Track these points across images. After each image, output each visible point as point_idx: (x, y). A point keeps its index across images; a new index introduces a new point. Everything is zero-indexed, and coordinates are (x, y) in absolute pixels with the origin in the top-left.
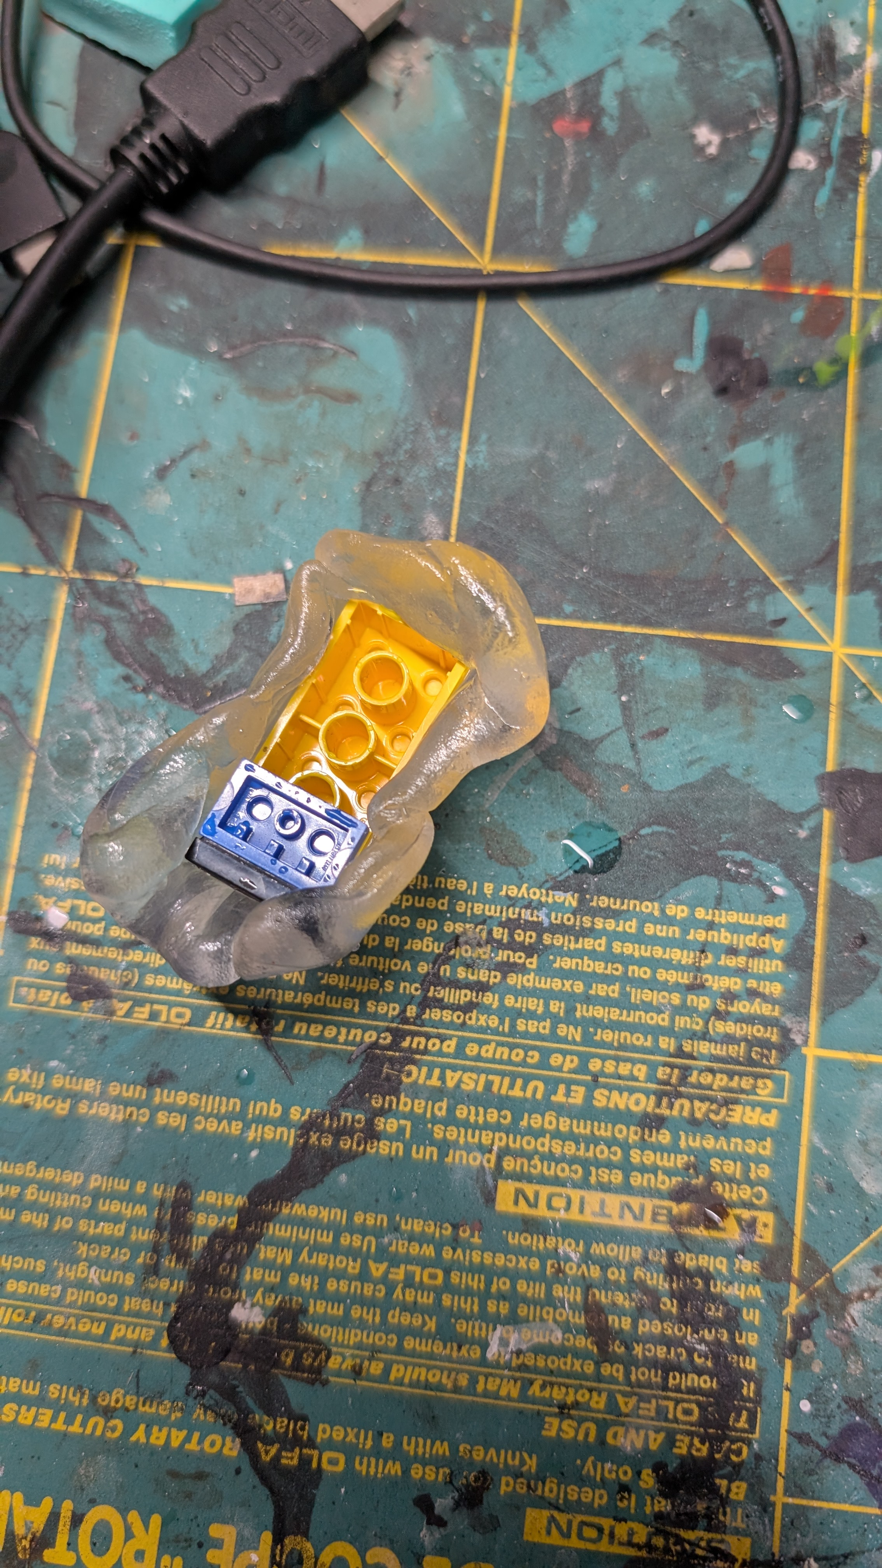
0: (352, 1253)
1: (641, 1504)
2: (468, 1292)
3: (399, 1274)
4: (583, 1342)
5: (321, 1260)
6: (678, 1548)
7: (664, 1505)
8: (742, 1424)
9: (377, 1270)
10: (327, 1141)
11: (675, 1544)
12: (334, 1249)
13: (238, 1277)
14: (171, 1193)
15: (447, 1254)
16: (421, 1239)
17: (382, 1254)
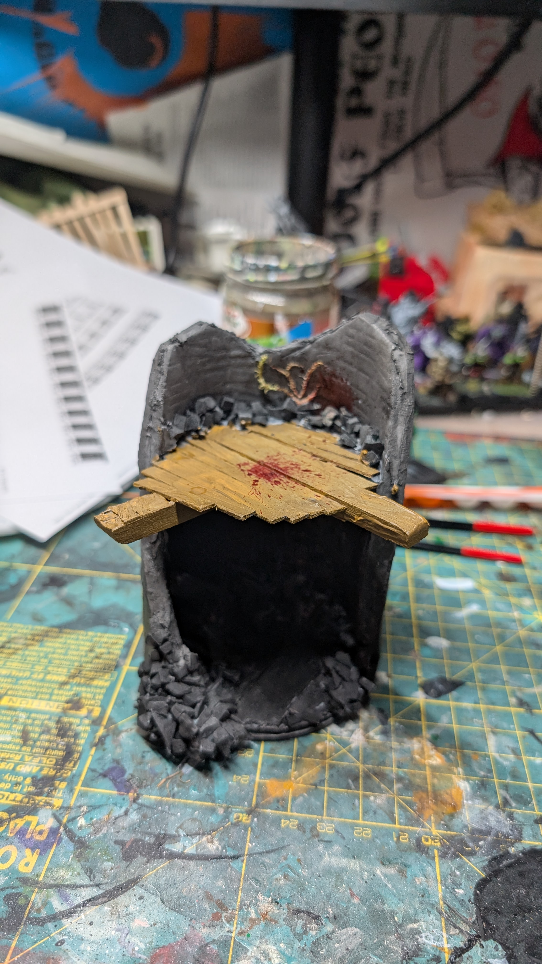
1: (22, 788)
4: (18, 741)
7: (32, 789)
8: (72, 765)
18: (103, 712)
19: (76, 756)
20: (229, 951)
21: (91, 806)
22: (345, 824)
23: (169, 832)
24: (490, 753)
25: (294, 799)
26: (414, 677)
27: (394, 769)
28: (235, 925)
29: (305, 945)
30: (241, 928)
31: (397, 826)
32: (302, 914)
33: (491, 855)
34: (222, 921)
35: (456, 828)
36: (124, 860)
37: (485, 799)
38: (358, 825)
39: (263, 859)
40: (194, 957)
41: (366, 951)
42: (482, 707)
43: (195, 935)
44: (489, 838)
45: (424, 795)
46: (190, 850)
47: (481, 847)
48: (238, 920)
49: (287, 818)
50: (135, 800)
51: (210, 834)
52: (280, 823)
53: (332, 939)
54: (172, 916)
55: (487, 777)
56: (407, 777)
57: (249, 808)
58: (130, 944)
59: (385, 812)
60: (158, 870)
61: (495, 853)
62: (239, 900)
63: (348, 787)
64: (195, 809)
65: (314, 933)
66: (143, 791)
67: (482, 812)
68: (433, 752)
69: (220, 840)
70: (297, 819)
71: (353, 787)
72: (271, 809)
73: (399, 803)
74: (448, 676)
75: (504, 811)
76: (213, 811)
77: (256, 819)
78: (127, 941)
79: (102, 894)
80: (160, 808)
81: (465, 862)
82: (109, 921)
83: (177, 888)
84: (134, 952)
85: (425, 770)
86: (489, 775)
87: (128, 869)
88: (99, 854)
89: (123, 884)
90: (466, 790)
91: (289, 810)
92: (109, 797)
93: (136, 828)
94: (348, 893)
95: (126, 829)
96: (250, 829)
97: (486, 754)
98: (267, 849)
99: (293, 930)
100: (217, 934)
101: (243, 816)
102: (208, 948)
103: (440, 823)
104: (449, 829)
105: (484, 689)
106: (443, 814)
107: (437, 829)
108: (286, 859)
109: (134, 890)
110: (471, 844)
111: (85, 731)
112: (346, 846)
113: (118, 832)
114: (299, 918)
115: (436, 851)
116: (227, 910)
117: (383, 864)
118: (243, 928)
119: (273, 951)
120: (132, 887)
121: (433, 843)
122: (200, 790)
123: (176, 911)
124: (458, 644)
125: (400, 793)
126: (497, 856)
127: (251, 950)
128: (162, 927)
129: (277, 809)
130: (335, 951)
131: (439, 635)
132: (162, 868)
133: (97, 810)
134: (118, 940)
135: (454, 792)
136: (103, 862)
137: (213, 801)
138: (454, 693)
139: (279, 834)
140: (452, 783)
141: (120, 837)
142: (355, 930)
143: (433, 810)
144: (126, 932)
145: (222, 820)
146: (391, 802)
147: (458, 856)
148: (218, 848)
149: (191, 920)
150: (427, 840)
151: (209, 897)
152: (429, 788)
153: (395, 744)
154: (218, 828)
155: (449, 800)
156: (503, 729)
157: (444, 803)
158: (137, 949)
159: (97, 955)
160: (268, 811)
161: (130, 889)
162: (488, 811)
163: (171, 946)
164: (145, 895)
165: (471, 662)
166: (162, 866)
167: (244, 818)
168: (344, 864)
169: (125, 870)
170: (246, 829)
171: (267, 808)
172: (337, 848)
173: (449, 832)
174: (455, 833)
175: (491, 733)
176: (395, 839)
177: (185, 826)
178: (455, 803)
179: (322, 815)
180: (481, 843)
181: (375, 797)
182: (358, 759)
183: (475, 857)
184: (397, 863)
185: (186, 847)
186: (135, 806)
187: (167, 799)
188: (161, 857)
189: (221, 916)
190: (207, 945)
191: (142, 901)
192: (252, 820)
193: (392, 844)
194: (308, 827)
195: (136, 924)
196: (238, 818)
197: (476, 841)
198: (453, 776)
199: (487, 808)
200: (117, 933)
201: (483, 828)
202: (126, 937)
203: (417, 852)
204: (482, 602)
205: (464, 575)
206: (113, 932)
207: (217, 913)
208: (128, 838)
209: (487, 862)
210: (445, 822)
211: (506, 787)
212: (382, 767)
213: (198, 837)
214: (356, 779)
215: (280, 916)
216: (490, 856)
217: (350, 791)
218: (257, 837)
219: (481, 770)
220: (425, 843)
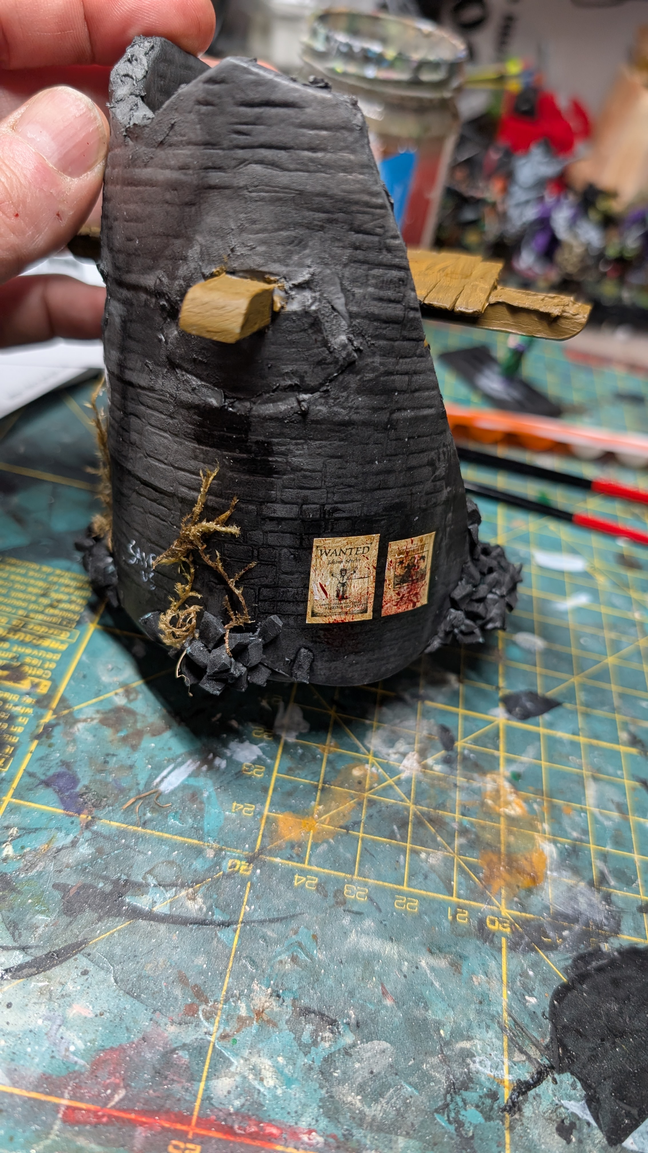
18: (54, 689)
19: (8, 750)
20: (204, 1062)
21: (24, 829)
22: (383, 889)
23: (133, 878)
24: (587, 807)
25: (315, 845)
26: (494, 687)
27: (457, 816)
28: (216, 1024)
29: (313, 1062)
30: (224, 1030)
31: (454, 899)
32: (313, 1015)
33: (577, 951)
34: (198, 1017)
35: (534, 909)
36: (65, 914)
37: (576, 871)
38: (400, 893)
39: (265, 930)
40: (154, 1068)
41: (398, 1077)
42: (582, 740)
43: (159, 1035)
44: (577, 927)
45: (495, 859)
46: (161, 908)
47: (564, 939)
48: (221, 1018)
49: (303, 872)
50: (88, 826)
51: (192, 887)
52: (293, 879)
53: (351, 1055)
54: (128, 1003)
55: (581, 841)
56: (474, 830)
57: (251, 854)
58: (63, 1041)
59: (440, 877)
60: (113, 934)
61: (583, 949)
62: (225, 988)
63: (392, 836)
64: (174, 846)
65: (327, 1045)
66: (101, 813)
67: (570, 888)
68: (512, 798)
69: (205, 897)
70: (316, 876)
71: (398, 836)
72: (282, 858)
73: (459, 866)
74: (540, 691)
75: (599, 890)
76: (199, 852)
77: (258, 871)
78: (58, 1036)
79: (27, 963)
80: (123, 841)
81: (542, 959)
82: (35, 1003)
83: (138, 963)
84: (67, 1054)
85: (499, 823)
86: (583, 837)
87: (70, 928)
88: (30, 901)
89: (60, 950)
90: (551, 857)
91: (306, 862)
92: (52, 817)
93: (86, 868)
94: (379, 991)
95: (71, 868)
96: (249, 884)
97: (581, 808)
98: (271, 917)
99: (298, 1039)
100: (190, 1036)
101: (241, 865)
102: (175, 1056)
103: (513, 900)
104: (524, 909)
105: (586, 715)
106: (518, 887)
107: (507, 908)
108: (296, 933)
109: (76, 960)
110: (551, 934)
111: (24, 715)
112: (381, 922)
113: (60, 871)
114: (308, 1022)
115: (504, 940)
116: (206, 1002)
117: (431, 952)
118: (228, 1029)
119: (267, 1067)
120: (74, 955)
121: (501, 928)
122: (182, 820)
123: (133, 997)
124: (558, 647)
125: (463, 850)
126: (585, 954)
127: (236, 1063)
128: (112, 1019)
129: (290, 858)
130: (354, 1073)
131: (531, 630)
132: (119, 931)
133: (33, 835)
134: (46, 1034)
135: (535, 856)
136: (34, 915)
137: (201, 839)
138: (547, 717)
139: (290, 895)
140: (534, 845)
141: (62, 879)
142: (385, 1045)
143: (505, 880)
144: (58, 1022)
145: (210, 867)
146: (449, 862)
147: (533, 950)
148: (201, 909)
149: (155, 1011)
150: (493, 922)
151: (182, 979)
152: (503, 849)
153: (460, 780)
154: (204, 880)
155: (528, 869)
156: (608, 774)
157: (520, 871)
158: (72, 1048)
159: (14, 1053)
160: (278, 860)
161: (69, 957)
162: (578, 888)
163: (122, 1049)
164: (92, 968)
165: (573, 674)
166: (119, 928)
167: (242, 867)
168: (376, 948)
169: (65, 929)
170: (244, 885)
171: (276, 857)
172: (368, 923)
173: (524, 914)
174: (532, 916)
175: (591, 780)
176: (450, 918)
177: (157, 871)
178: (535, 873)
179: (352, 873)
180: (566, 933)
181: (428, 854)
182: (408, 795)
183: (555, 952)
184: (450, 953)
185: (155, 902)
186: (88, 834)
187: (135, 828)
188: (119, 914)
189: (198, 1010)
190: (173, 1051)
191: (86, 977)
192: (254, 872)
193: (446, 924)
194: (331, 889)
195: (74, 1011)
196: (234, 866)
197: (559, 929)
198: (536, 835)
199: (576, 885)
200: (46, 1022)
201: (570, 912)
202: (58, 1030)
203: (478, 938)
204: (594, 593)
205: (573, 551)
206: (40, 1022)
207: (192, 1004)
208: (73, 881)
209: (570, 962)
210: (520, 899)
211: (604, 857)
212: (441, 812)
213: (174, 889)
214: (403, 825)
215: (281, 1015)
216: (575, 953)
217: (393, 841)
218: (257, 897)
219: (574, 829)
220: (490, 926)
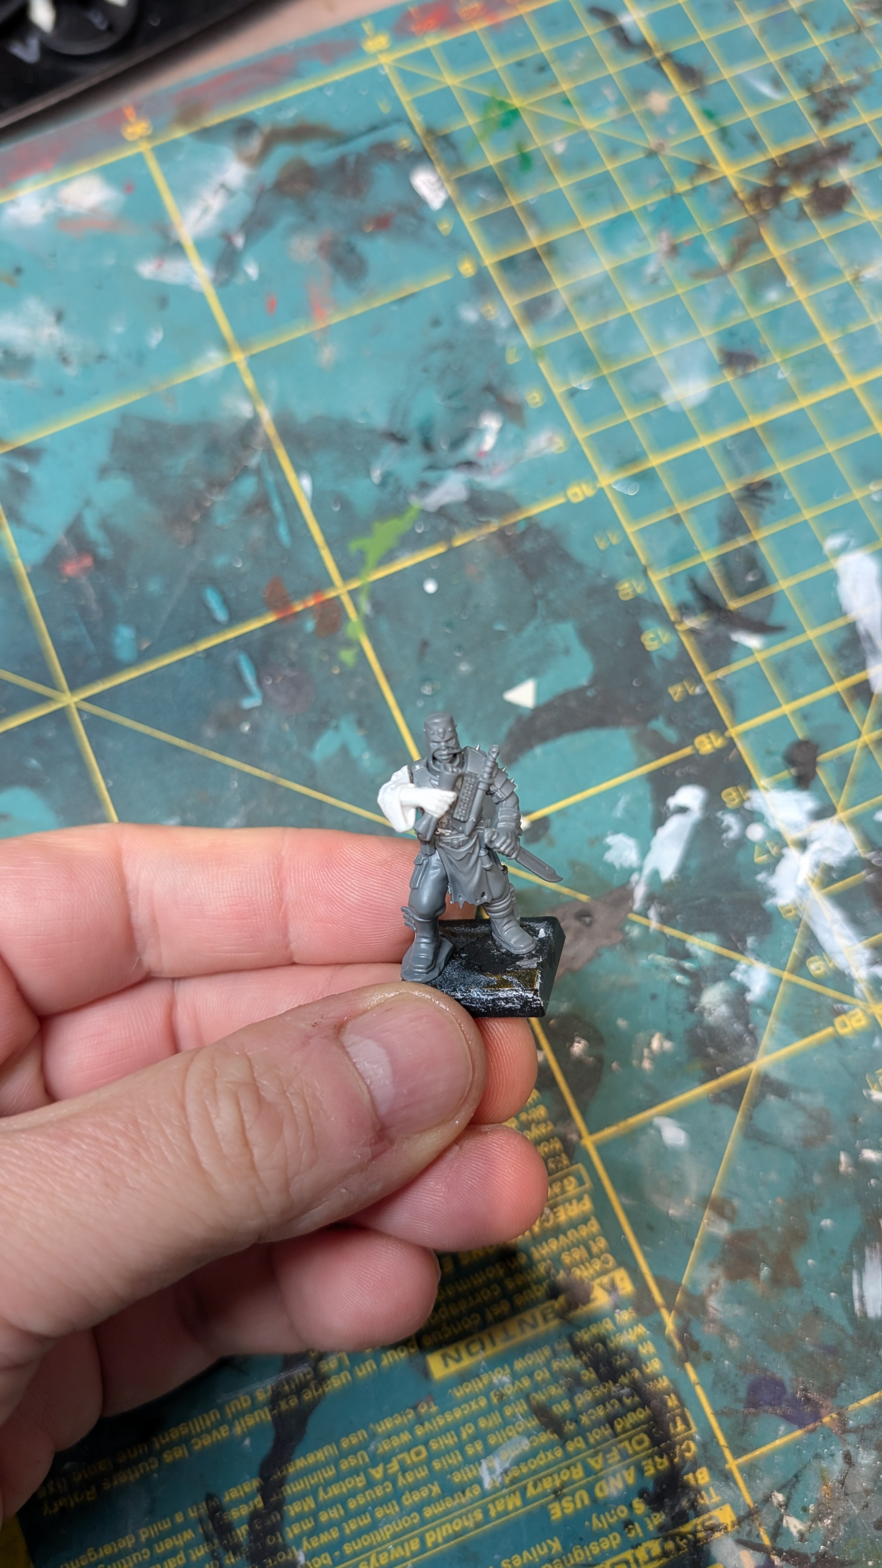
0: (354, 1472)
1: (644, 1527)
2: (448, 1451)
3: (394, 1466)
4: (545, 1437)
5: (335, 1491)
6: (685, 1541)
7: (659, 1518)
8: (680, 1427)
9: (377, 1473)
10: (294, 1402)
11: (681, 1540)
12: (340, 1478)
13: (283, 1539)
14: (203, 1509)
15: (419, 1431)
16: (397, 1431)
17: (375, 1461)
18: (636, 1275)
19: (671, 1402)
21: (784, 1486)
50: (842, 1427)
66: (842, 1400)
92: (794, 1448)
95: (873, 1492)
111: (641, 1340)
113: (866, 1506)
133: (800, 1487)
141: (876, 1514)
186: (852, 1438)
